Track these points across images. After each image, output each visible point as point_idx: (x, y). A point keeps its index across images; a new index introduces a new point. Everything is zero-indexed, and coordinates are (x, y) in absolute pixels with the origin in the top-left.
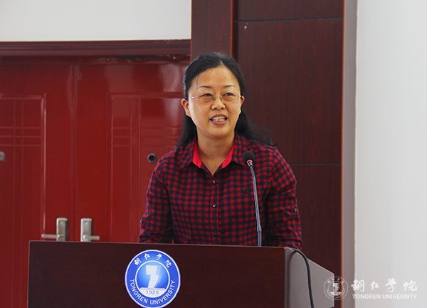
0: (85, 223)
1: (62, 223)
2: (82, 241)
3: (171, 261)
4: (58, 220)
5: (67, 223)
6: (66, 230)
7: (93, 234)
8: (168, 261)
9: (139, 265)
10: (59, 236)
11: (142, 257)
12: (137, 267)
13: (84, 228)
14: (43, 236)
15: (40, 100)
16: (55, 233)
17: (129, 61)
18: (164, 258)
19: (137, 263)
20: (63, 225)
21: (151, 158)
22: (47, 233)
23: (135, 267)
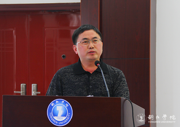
0: (34, 86)
1: (23, 86)
2: (32, 95)
3: (68, 104)
4: (21, 85)
5: (26, 86)
6: (25, 89)
7: (37, 91)
8: (67, 104)
9: (54, 106)
10: (22, 92)
11: (55, 102)
12: (52, 107)
13: (33, 88)
14: (15, 92)
15: (13, 31)
16: (20, 91)
17: (53, 13)
18: (65, 103)
19: (52, 105)
20: (24, 87)
21: (64, 56)
22: (16, 90)
23: (51, 107)
